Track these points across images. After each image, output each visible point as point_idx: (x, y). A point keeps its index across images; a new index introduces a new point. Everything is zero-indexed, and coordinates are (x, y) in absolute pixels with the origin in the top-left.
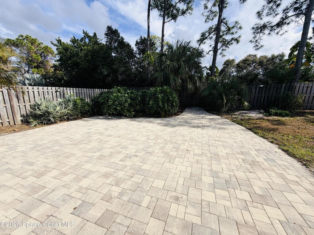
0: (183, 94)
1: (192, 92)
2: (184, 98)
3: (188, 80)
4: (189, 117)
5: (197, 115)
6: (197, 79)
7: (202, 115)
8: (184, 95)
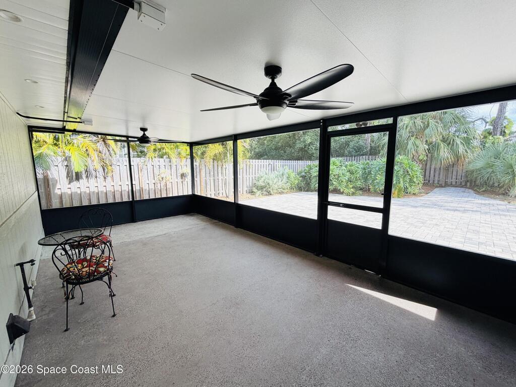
0: (431, 165)
1: (449, 163)
2: (432, 172)
3: (442, 145)
4: (441, 200)
5: (456, 198)
6: (459, 143)
7: (466, 199)
8: (433, 167)
